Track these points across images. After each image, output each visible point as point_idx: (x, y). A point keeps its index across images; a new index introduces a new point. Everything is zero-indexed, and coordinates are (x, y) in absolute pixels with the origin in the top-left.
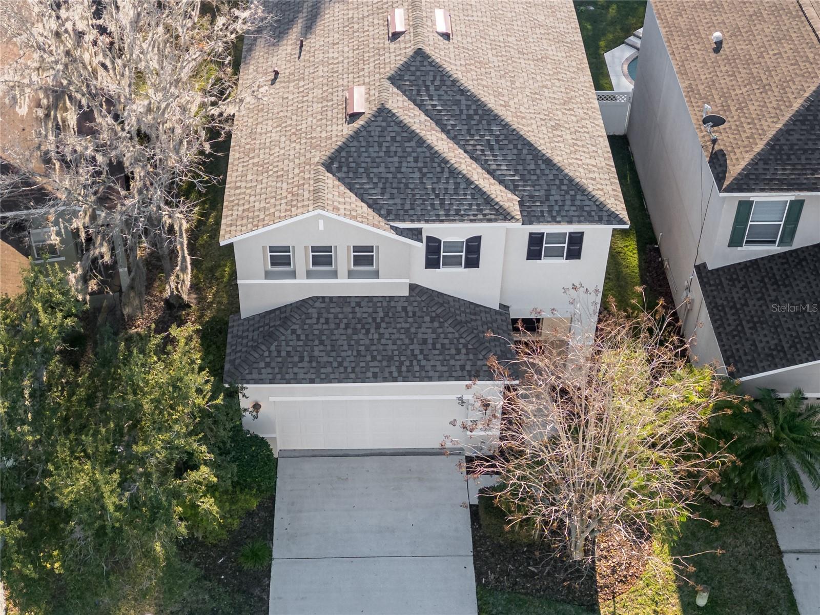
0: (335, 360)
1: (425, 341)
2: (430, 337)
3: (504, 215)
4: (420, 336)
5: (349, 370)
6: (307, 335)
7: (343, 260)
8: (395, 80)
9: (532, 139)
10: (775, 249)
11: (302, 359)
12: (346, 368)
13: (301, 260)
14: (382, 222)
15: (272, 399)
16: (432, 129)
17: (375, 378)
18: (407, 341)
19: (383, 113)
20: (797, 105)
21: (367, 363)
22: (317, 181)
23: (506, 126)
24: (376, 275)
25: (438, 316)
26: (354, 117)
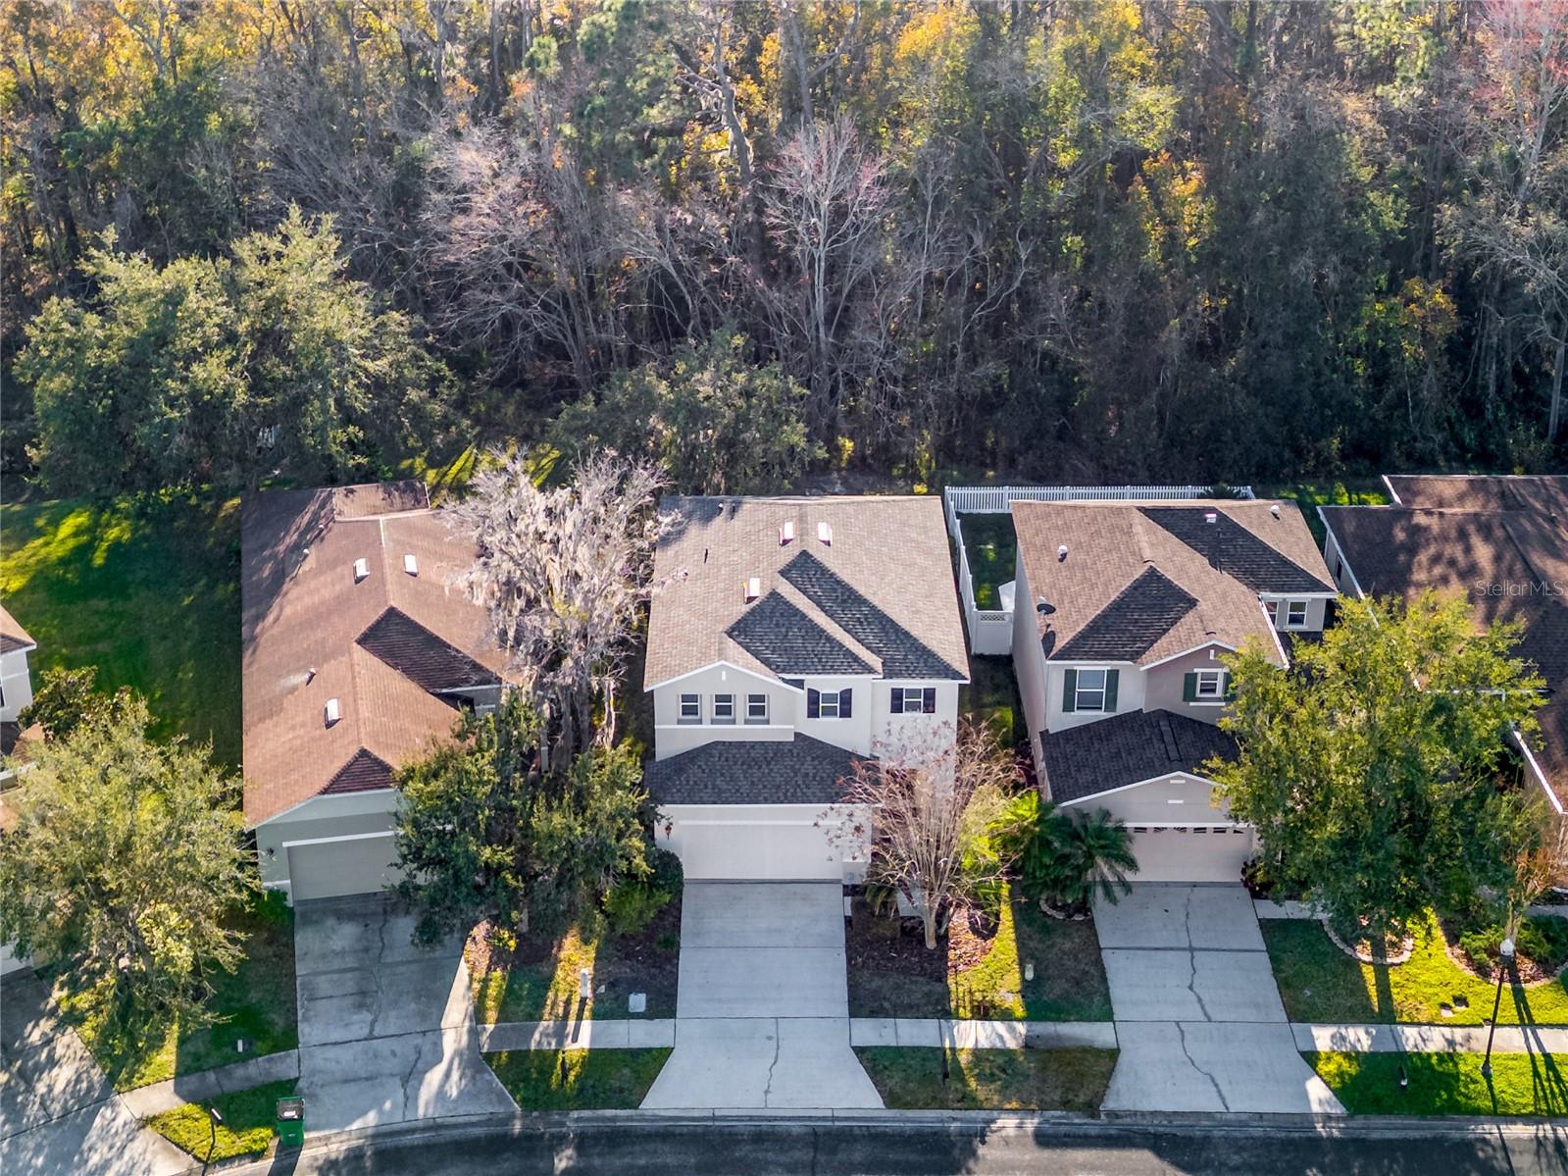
0: (733, 788)
1: (807, 774)
2: (811, 772)
3: (869, 670)
4: (803, 771)
5: (745, 795)
6: (710, 770)
7: (741, 708)
8: (783, 573)
9: (894, 617)
10: (1102, 715)
11: (706, 787)
12: (742, 794)
13: (707, 708)
14: (772, 673)
15: (681, 822)
16: (814, 609)
17: (766, 801)
18: (792, 775)
19: (774, 595)
20: (1113, 598)
21: (760, 790)
22: (721, 643)
23: (873, 608)
24: (767, 722)
25: (817, 756)
26: (751, 599)
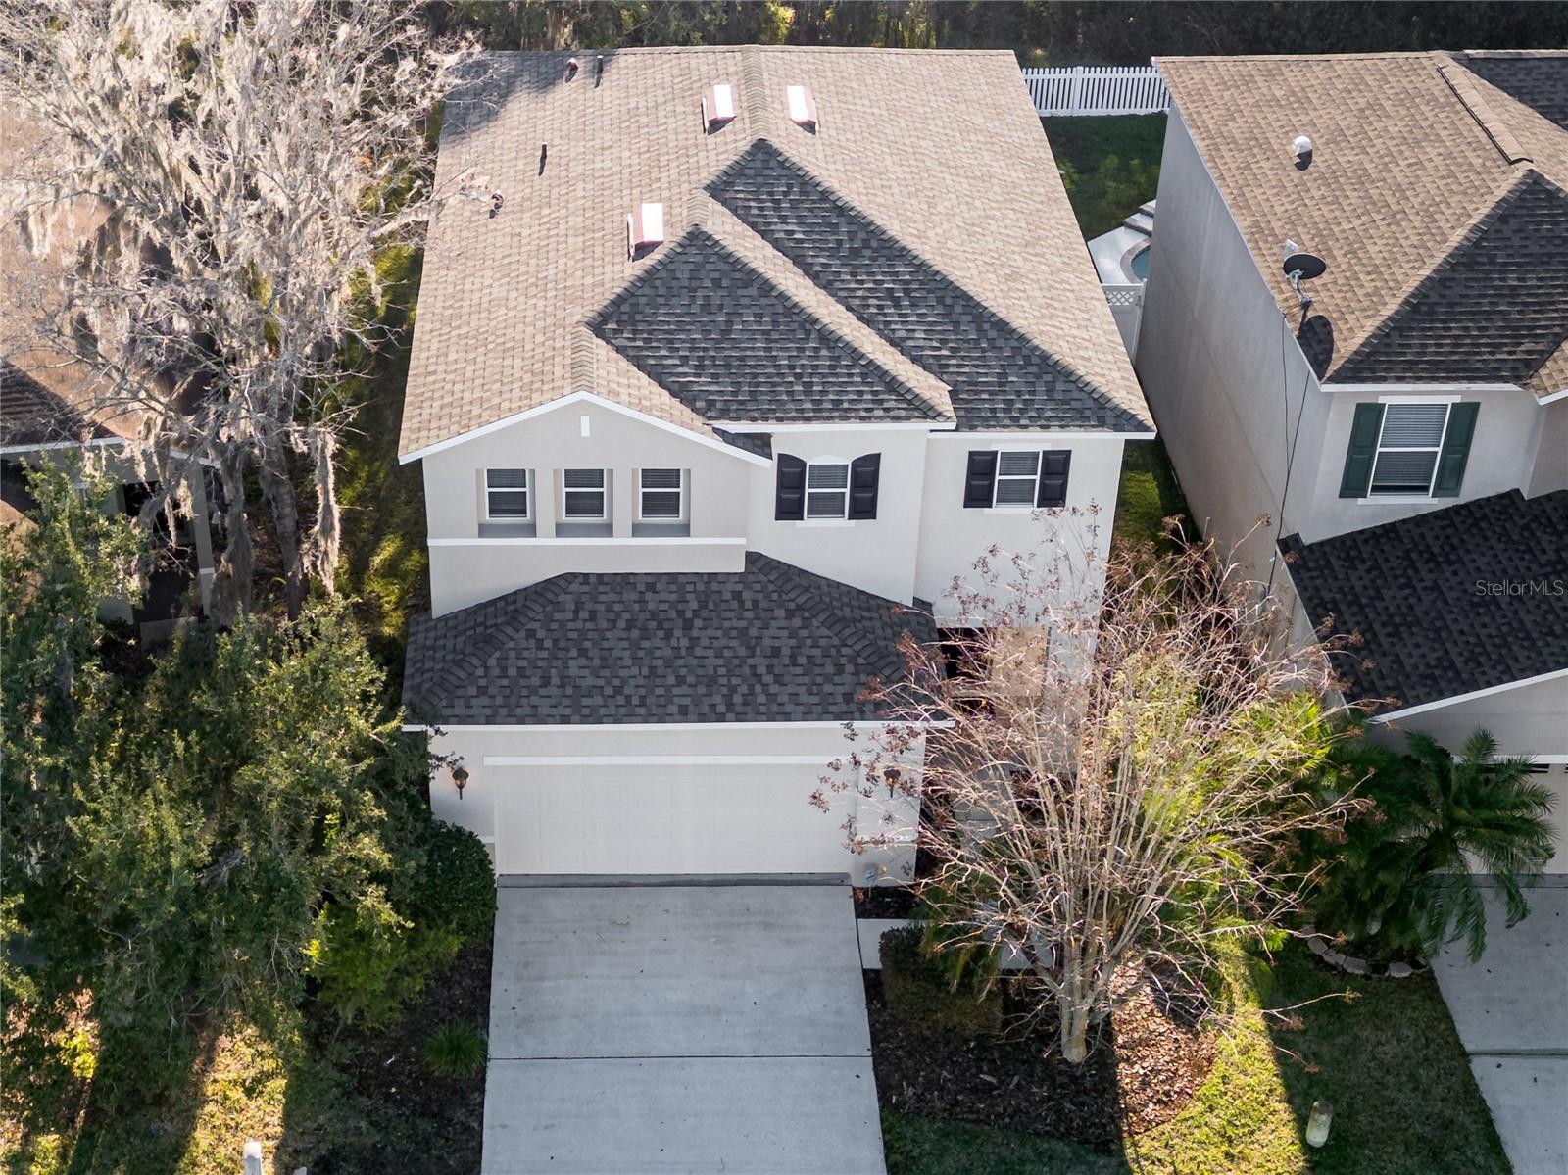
0: (609, 683)
1: (776, 652)
2: (787, 644)
3: (921, 409)
4: (767, 642)
5: (635, 700)
6: (555, 641)
7: (624, 499)
8: (718, 190)
9: (971, 288)
10: (1427, 502)
11: (546, 682)
12: (628, 698)
13: (547, 499)
14: (698, 421)
15: (489, 761)
16: (787, 270)
17: (684, 715)
18: (742, 651)
19: (697, 239)
20: (1456, 238)
21: (669, 688)
22: (576, 350)
23: (922, 267)
24: (685, 530)
25: (799, 607)
26: (643, 249)
